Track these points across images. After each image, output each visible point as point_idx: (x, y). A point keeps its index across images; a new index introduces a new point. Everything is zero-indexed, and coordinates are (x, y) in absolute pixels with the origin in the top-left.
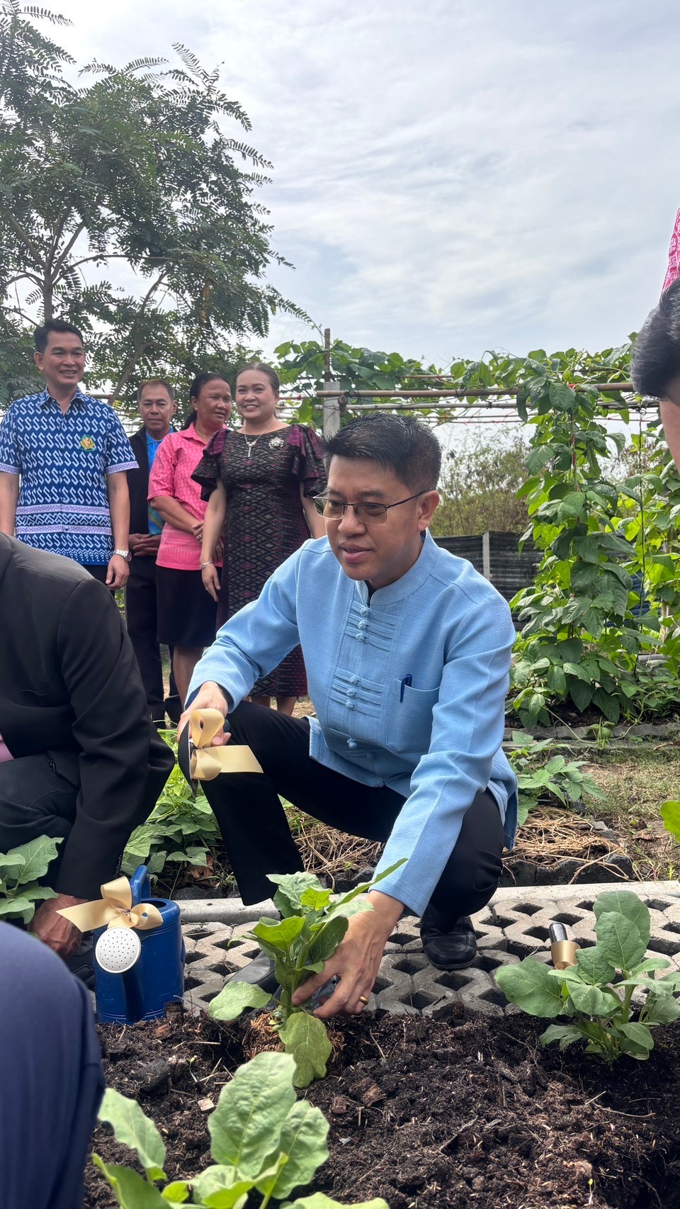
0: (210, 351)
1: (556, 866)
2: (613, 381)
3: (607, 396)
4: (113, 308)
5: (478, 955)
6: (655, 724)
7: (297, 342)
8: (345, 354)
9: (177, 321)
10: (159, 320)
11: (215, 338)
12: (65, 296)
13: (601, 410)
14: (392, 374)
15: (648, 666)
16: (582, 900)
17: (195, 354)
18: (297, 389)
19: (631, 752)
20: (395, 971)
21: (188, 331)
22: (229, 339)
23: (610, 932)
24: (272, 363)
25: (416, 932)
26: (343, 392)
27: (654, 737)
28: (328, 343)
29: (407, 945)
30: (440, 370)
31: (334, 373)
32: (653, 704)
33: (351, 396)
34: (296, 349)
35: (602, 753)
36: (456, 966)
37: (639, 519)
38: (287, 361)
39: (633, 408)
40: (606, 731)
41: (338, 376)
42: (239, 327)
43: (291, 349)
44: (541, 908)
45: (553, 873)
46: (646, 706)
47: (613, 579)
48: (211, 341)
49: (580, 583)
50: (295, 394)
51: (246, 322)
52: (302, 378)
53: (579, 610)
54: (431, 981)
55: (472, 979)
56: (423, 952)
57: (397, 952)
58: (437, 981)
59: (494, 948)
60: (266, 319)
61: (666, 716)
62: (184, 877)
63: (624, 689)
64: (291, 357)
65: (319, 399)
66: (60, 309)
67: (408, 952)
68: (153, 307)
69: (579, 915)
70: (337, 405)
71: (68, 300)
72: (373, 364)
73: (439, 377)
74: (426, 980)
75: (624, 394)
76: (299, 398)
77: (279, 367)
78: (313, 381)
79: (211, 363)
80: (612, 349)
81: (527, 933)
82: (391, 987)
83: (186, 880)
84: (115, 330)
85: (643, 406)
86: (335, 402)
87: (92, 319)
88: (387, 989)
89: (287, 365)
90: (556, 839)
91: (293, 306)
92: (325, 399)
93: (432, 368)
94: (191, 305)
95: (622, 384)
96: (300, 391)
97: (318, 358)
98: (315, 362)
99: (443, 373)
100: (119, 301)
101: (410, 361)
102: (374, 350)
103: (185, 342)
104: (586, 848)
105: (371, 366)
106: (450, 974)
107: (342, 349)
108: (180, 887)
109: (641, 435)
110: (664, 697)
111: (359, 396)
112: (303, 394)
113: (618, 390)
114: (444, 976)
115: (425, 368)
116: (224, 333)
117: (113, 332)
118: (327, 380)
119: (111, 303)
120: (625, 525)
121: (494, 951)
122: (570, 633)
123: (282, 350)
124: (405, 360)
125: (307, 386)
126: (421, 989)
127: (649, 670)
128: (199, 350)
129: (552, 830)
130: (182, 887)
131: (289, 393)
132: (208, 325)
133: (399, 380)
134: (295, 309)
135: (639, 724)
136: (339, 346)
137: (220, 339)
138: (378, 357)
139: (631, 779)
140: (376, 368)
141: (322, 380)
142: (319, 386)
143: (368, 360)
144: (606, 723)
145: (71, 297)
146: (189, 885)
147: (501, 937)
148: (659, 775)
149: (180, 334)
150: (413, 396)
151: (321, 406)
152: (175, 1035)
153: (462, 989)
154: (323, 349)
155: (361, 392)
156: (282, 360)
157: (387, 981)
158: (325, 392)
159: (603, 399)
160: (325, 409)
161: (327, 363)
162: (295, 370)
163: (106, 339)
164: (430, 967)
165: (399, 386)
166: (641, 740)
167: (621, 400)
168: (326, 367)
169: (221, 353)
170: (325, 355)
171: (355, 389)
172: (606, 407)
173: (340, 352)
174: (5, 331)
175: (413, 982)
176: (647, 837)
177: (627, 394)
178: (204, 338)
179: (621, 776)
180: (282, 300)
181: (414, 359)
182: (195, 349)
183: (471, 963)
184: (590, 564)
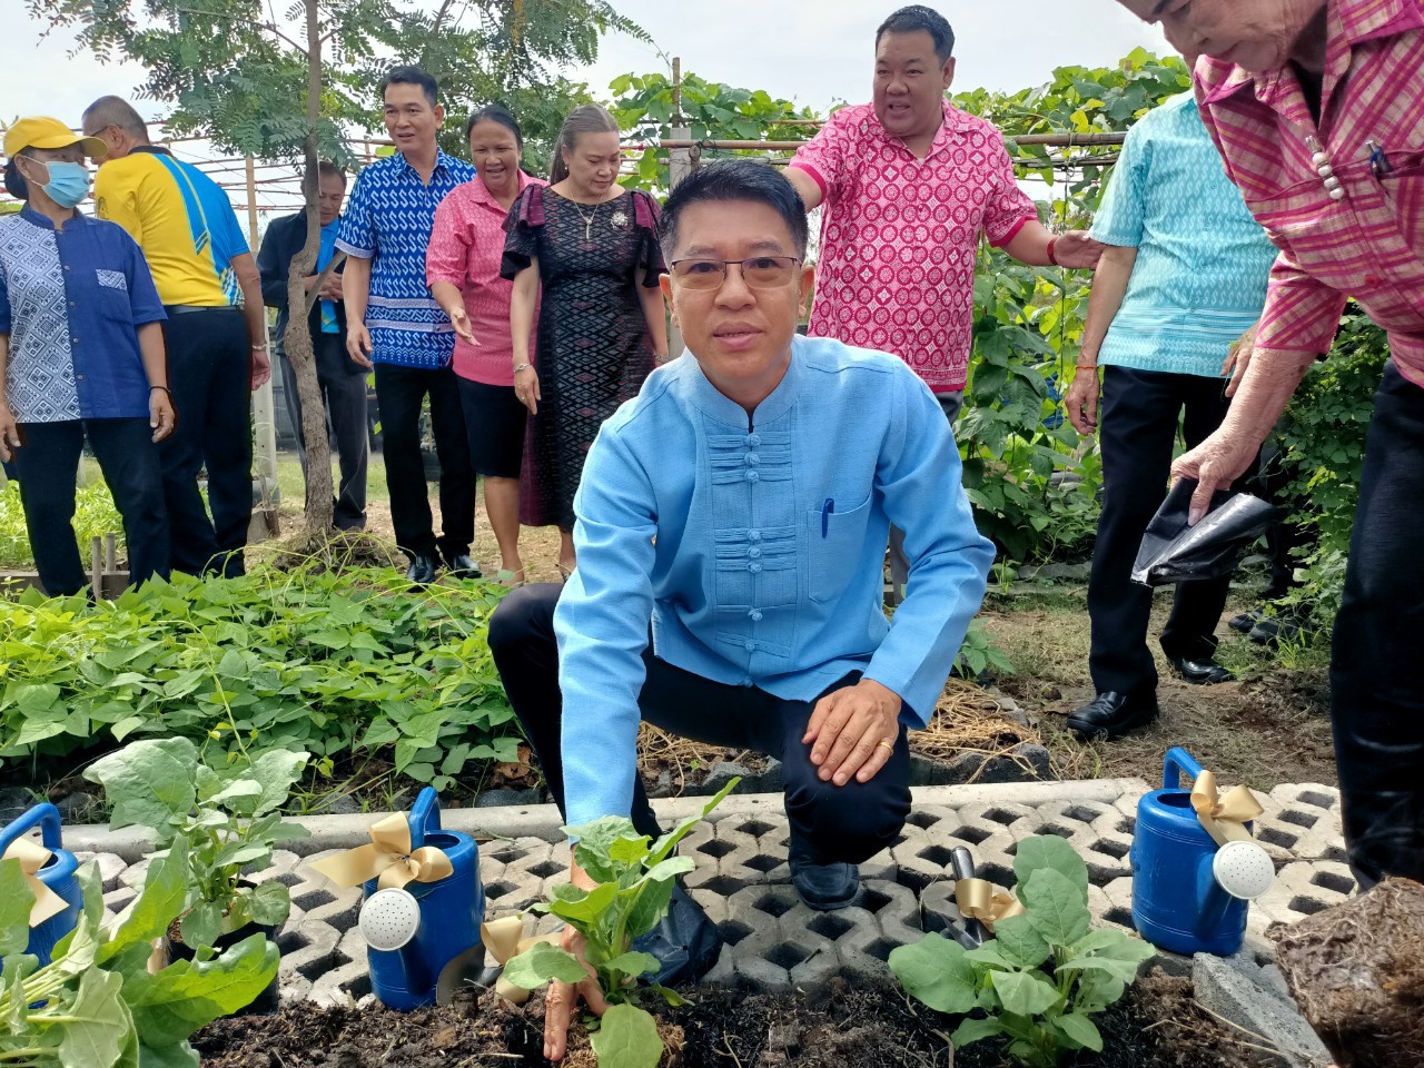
0: (525, 84)
1: (956, 762)
2: (1036, 131)
3: (1026, 151)
4: (397, 25)
5: (861, 888)
6: (1069, 564)
7: (639, 75)
8: (699, 91)
9: (482, 44)
10: (457, 41)
11: (530, 68)
12: (337, 9)
13: (1018, 169)
14: (756, 117)
15: (1061, 491)
16: (989, 807)
17: (506, 90)
18: (637, 136)
19: (1040, 597)
20: (757, 911)
21: (495, 58)
22: (548, 69)
23: (1045, 896)
24: (605, 102)
25: (784, 853)
26: (695, 141)
27: (1068, 579)
28: (677, 76)
29: (772, 872)
30: (817, 114)
31: (684, 115)
32: (1068, 538)
33: (705, 148)
34: (635, 81)
35: (1005, 599)
36: (835, 905)
37: (1058, 307)
38: (625, 100)
39: (1057, 167)
40: (1011, 572)
41: (690, 120)
42: (561, 54)
43: (631, 84)
44: (938, 819)
45: (952, 770)
46: (1059, 541)
47: (1024, 385)
48: (525, 72)
49: (984, 390)
50: (636, 143)
51: (570, 46)
52: (645, 122)
53: (981, 423)
54: (802, 927)
55: (854, 924)
56: (791, 883)
57: (759, 883)
58: (809, 927)
59: (881, 877)
60: (595, 42)
61: (1082, 554)
62: (493, 774)
63: (1032, 521)
64: (631, 94)
65: (663, 150)
66: (330, 26)
67: (774, 882)
68: (450, 24)
69: (986, 830)
70: (688, 159)
71: (339, 14)
72: (734, 104)
73: (815, 123)
74: (795, 924)
75: (1049, 149)
76: (641, 148)
77: (616, 107)
78: (658, 126)
79: (526, 101)
80: (1031, 90)
81: (922, 855)
82: (752, 936)
83: (496, 780)
84: (401, 55)
85: (1071, 165)
86: (684, 155)
87: (372, 41)
88: (747, 939)
89: (625, 104)
90: (955, 723)
91: (629, 23)
92: (672, 150)
93: (806, 111)
94: (498, 22)
95: (1046, 136)
96: (642, 139)
97: (664, 96)
98: (660, 101)
99: (820, 118)
100: (404, 15)
101: (780, 102)
102: (734, 86)
103: (492, 71)
104: (993, 737)
105: (730, 107)
106: (826, 915)
107: (695, 84)
108: (488, 788)
109: (1066, 202)
110: (1081, 530)
111: (715, 147)
112: (646, 142)
113: (1041, 142)
114: (820, 918)
115: (797, 111)
116: (542, 61)
117: (398, 58)
118: (675, 126)
119: (395, 18)
120: (1041, 316)
121: (881, 882)
122: (971, 452)
123: (619, 85)
124: (774, 100)
125: (650, 132)
126: (789, 939)
127: (1062, 495)
128: (510, 84)
129: (949, 711)
130: (491, 789)
131: (628, 141)
132: (523, 51)
133: (765, 125)
134: (632, 28)
135: (1049, 563)
136: (691, 81)
137: (537, 69)
138: (740, 96)
139: (1040, 633)
140: (737, 109)
141: (670, 125)
142: (665, 133)
143: (727, 100)
144: (1011, 562)
145: (344, 10)
146: (498, 787)
147: (890, 863)
148: (1074, 628)
149: (485, 62)
150: (783, 148)
151: (667, 160)
152: (464, 1043)
153: (842, 939)
154: (671, 84)
155: (718, 142)
156: (620, 98)
157: (746, 927)
158: (672, 141)
159: (1024, 156)
160: (672, 164)
161: (675, 102)
162: (635, 112)
163: (390, 66)
164: (801, 905)
165: (766, 134)
166: (1051, 583)
167: (1046, 157)
168: (674, 107)
169: (538, 87)
170: (674, 91)
171: (711, 137)
172: (1024, 165)
173: (692, 89)
174: (262, 56)
175: (779, 928)
176: (1062, 711)
177: (1053, 148)
178: (516, 67)
179: (1028, 629)
180: (614, 17)
181: (784, 99)
182: (505, 82)
183: (852, 900)
184: (998, 368)
